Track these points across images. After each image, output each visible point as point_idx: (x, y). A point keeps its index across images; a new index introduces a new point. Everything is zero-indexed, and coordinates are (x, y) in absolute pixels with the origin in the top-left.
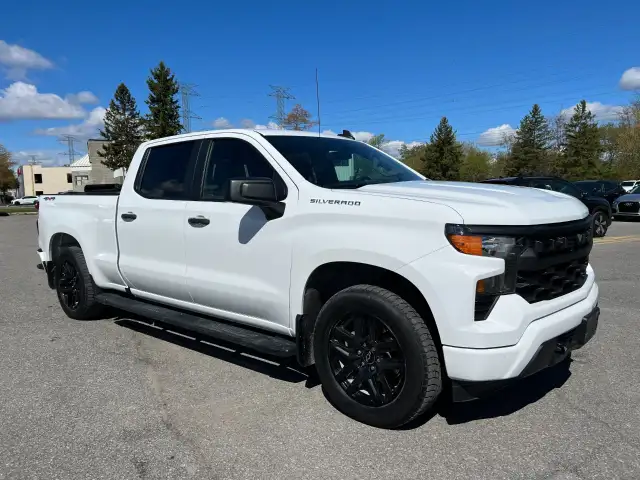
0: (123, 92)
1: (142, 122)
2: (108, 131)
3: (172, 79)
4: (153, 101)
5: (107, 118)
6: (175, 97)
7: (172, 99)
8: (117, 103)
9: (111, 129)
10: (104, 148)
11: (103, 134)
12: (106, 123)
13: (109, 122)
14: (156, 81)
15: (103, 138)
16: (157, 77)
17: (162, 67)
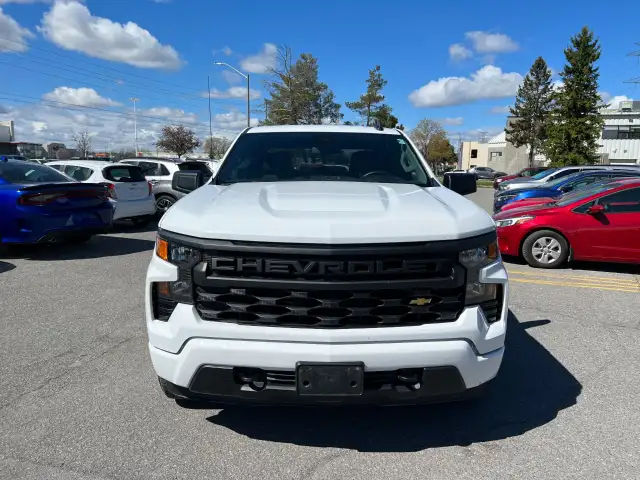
0: (540, 67)
1: (554, 95)
2: (517, 107)
3: (594, 44)
4: (568, 71)
5: (520, 95)
6: (594, 65)
7: (590, 69)
8: (532, 78)
9: (521, 106)
10: (511, 125)
11: (512, 111)
12: (518, 100)
13: (521, 99)
14: (575, 50)
15: (512, 115)
16: (577, 44)
17: (585, 32)
